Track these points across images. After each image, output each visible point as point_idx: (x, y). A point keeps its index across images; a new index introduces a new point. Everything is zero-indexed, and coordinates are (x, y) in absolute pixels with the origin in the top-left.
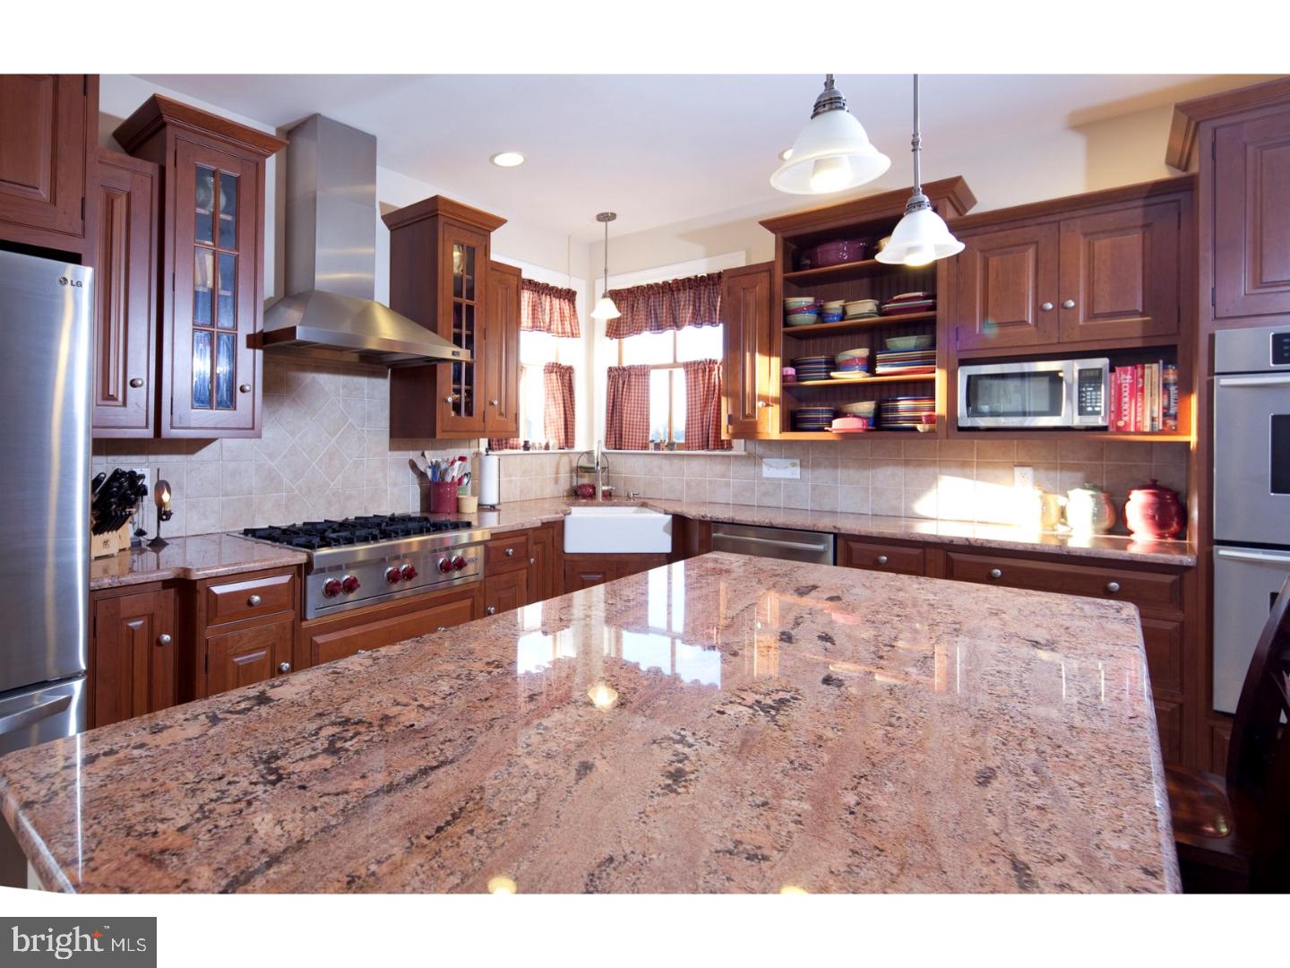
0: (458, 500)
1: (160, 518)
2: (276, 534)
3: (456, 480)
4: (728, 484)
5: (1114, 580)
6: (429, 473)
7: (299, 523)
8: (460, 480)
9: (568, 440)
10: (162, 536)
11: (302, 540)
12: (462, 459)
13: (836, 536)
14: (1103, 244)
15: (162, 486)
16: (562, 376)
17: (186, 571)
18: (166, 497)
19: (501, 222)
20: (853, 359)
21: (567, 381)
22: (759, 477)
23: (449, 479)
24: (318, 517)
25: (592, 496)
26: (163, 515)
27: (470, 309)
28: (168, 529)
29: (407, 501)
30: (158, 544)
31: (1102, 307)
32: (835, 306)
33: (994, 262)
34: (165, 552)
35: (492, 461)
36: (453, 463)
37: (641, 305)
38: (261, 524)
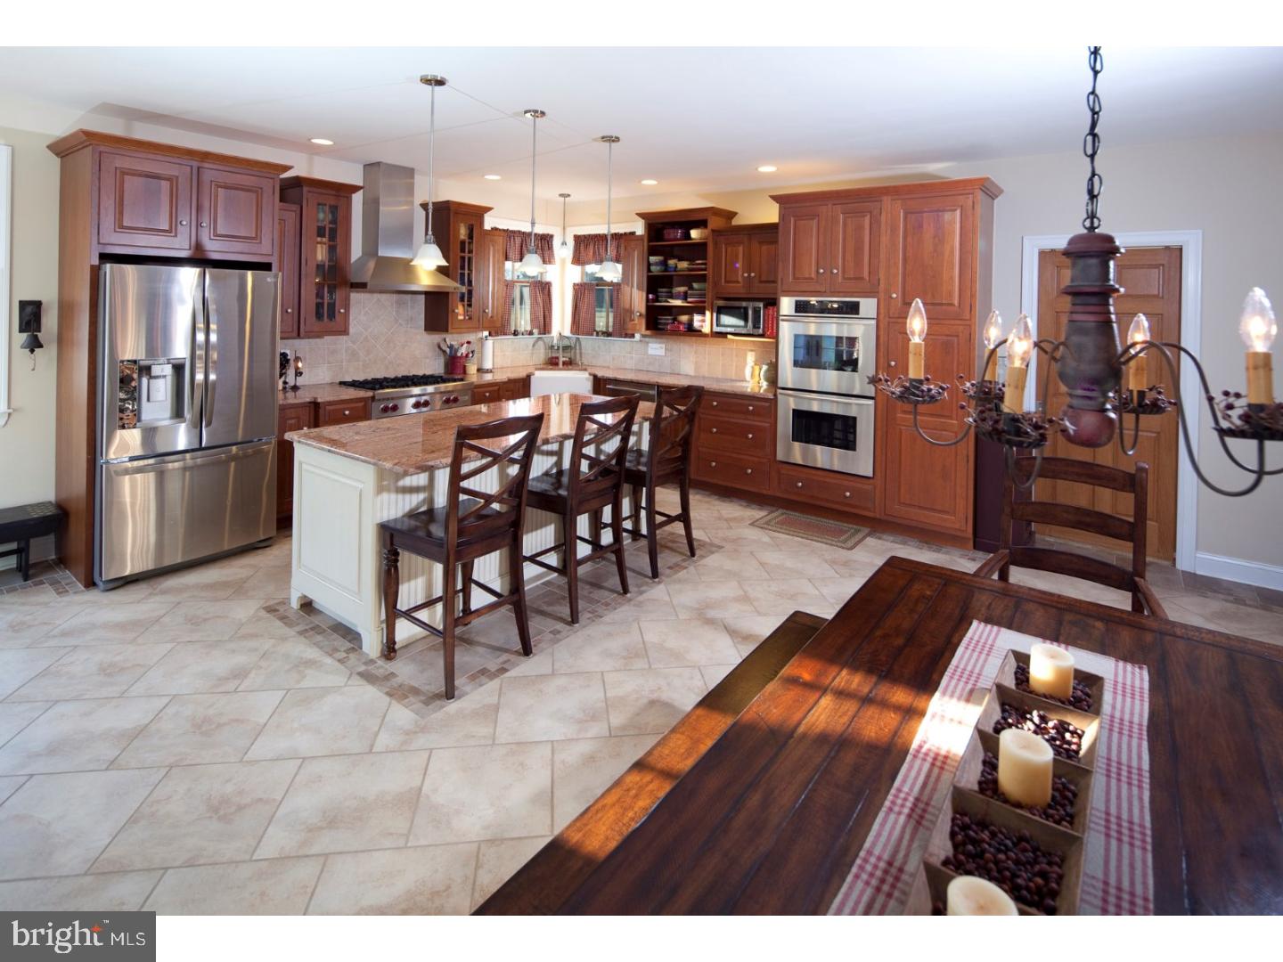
0: (465, 367)
1: (296, 375)
2: (357, 384)
3: (464, 355)
4: (632, 358)
5: (751, 405)
6: (448, 350)
7: (370, 379)
8: (467, 356)
9: (545, 328)
10: (297, 384)
11: (370, 386)
12: (469, 343)
13: (658, 386)
14: (764, 248)
15: (297, 359)
16: (543, 289)
17: (315, 398)
18: (300, 365)
19: (489, 209)
20: (679, 292)
21: (546, 292)
22: (646, 353)
23: (459, 354)
24: (380, 375)
25: (557, 364)
26: (298, 373)
27: (470, 259)
28: (300, 381)
29: (436, 367)
30: (295, 388)
31: (764, 278)
32: (672, 262)
33: (729, 249)
34: (299, 393)
35: (489, 343)
36: (462, 345)
37: (591, 247)
38: (348, 379)
